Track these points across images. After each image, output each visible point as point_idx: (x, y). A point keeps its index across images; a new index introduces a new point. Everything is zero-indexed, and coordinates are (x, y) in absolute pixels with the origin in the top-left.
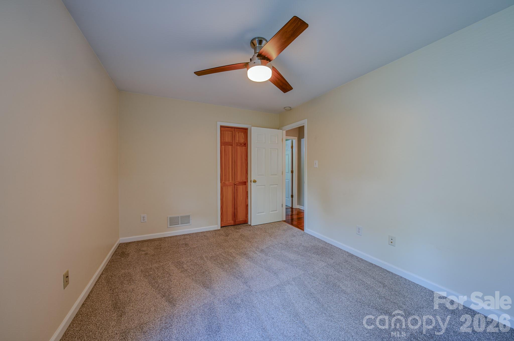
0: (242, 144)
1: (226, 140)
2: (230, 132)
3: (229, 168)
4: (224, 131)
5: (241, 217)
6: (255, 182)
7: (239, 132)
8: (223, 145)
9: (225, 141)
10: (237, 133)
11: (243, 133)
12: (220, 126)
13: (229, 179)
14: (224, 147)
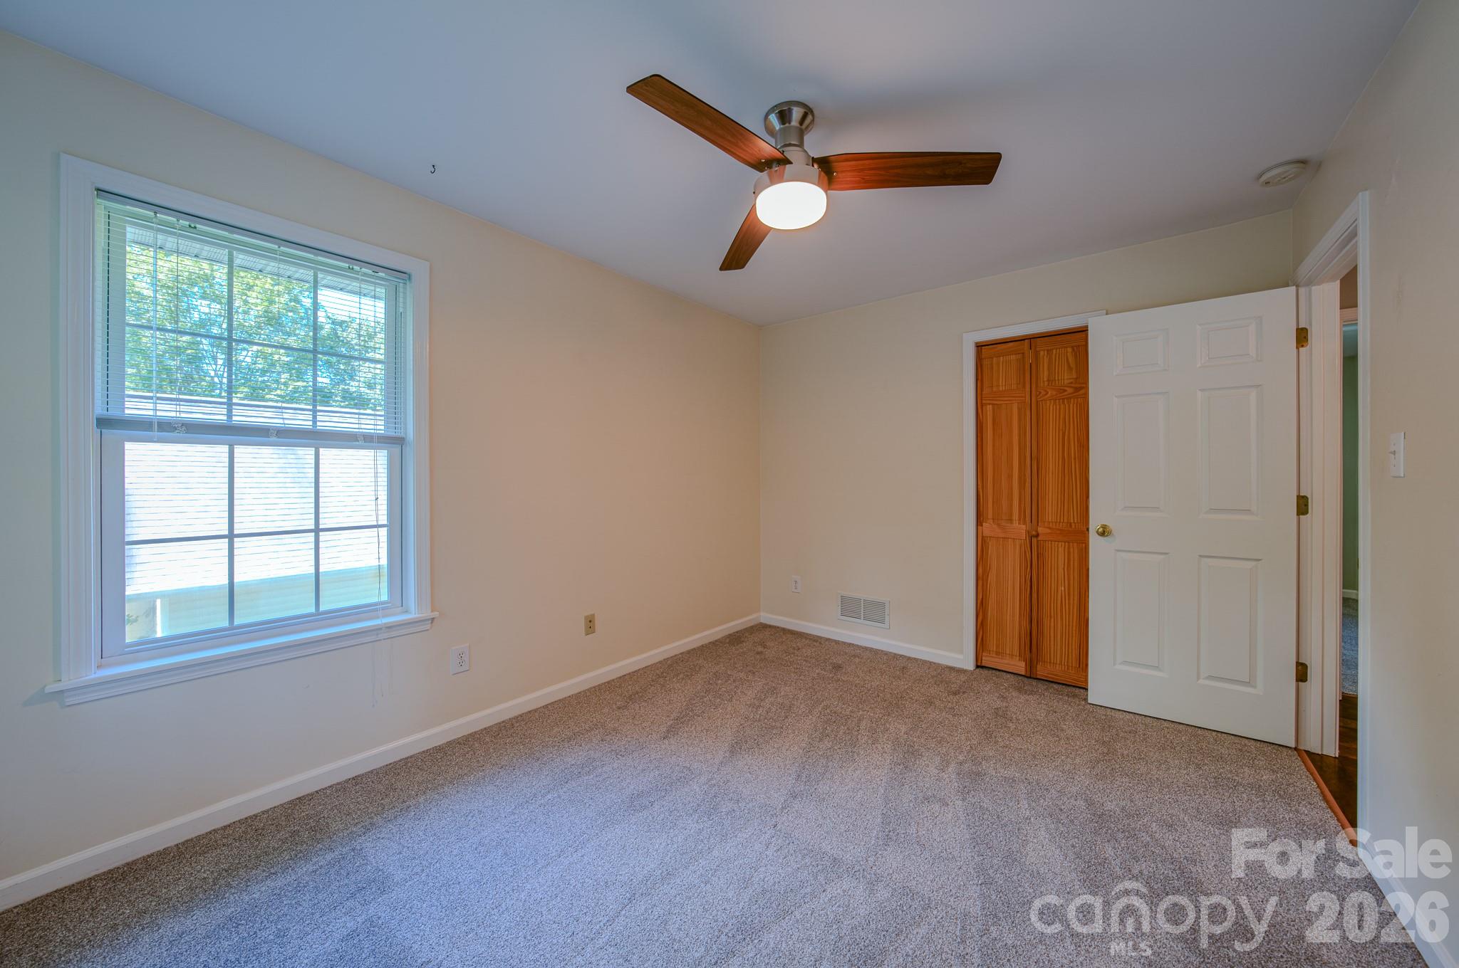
0: (1065, 391)
1: (998, 386)
2: (1013, 357)
3: (1010, 477)
4: (992, 358)
5: (1055, 658)
6: (1104, 532)
7: (1052, 350)
8: (989, 404)
9: (995, 389)
10: (1042, 353)
11: (1070, 350)
12: (976, 343)
13: (1011, 515)
14: (993, 409)
